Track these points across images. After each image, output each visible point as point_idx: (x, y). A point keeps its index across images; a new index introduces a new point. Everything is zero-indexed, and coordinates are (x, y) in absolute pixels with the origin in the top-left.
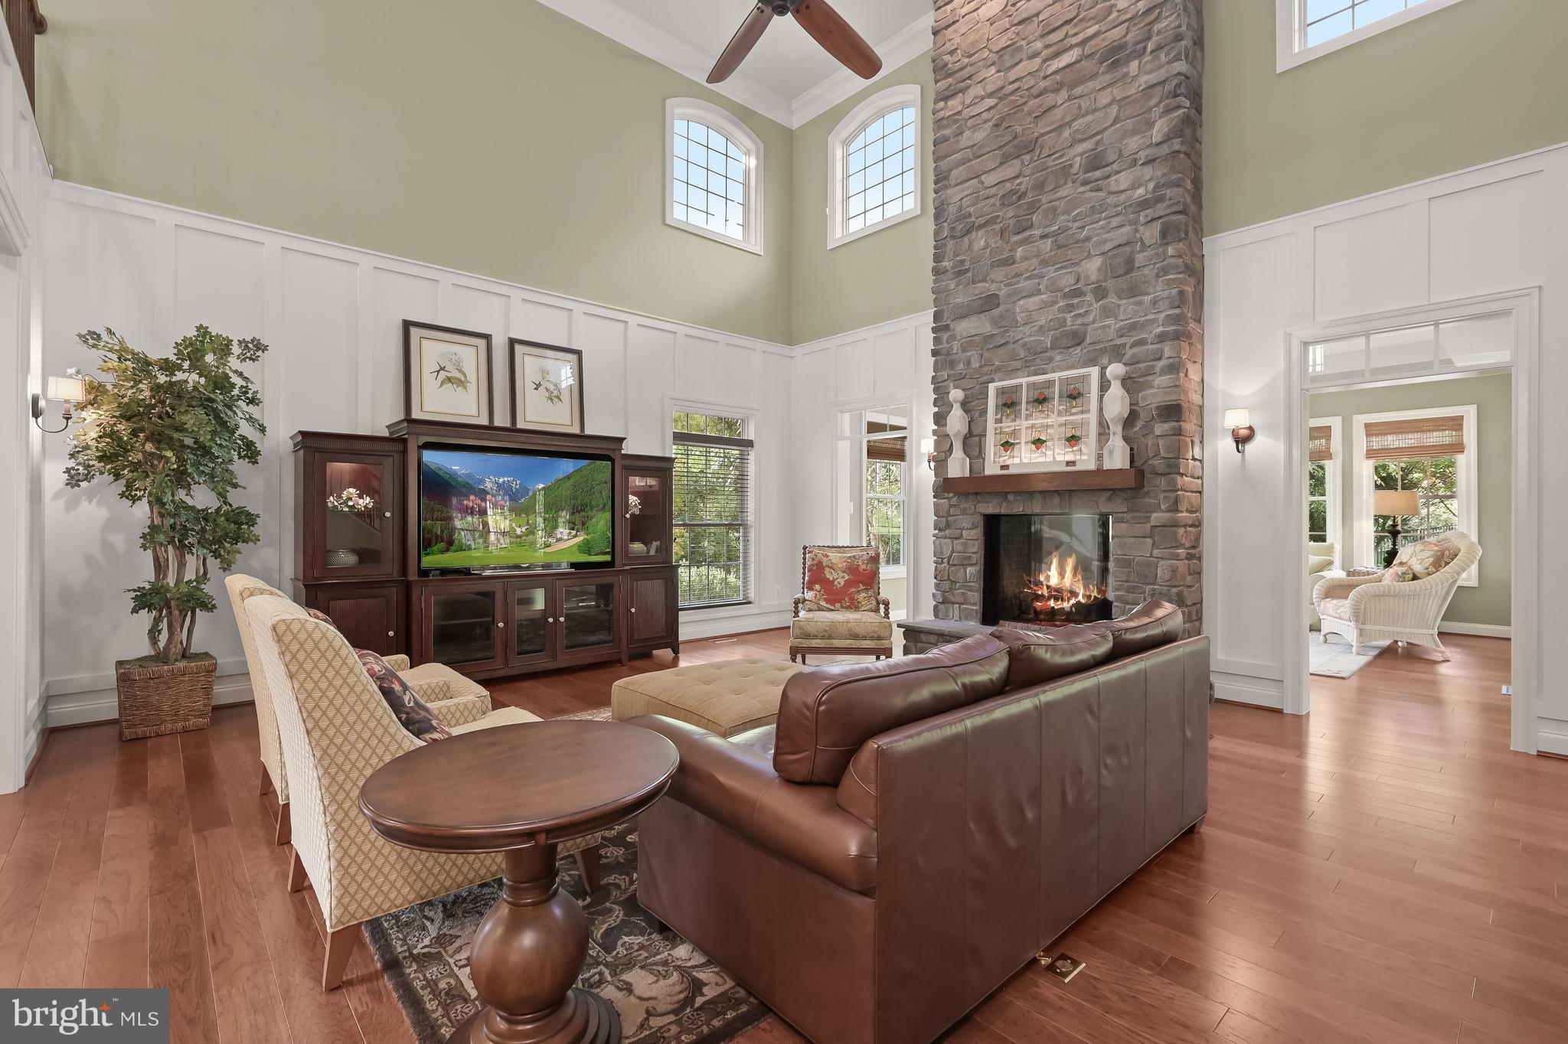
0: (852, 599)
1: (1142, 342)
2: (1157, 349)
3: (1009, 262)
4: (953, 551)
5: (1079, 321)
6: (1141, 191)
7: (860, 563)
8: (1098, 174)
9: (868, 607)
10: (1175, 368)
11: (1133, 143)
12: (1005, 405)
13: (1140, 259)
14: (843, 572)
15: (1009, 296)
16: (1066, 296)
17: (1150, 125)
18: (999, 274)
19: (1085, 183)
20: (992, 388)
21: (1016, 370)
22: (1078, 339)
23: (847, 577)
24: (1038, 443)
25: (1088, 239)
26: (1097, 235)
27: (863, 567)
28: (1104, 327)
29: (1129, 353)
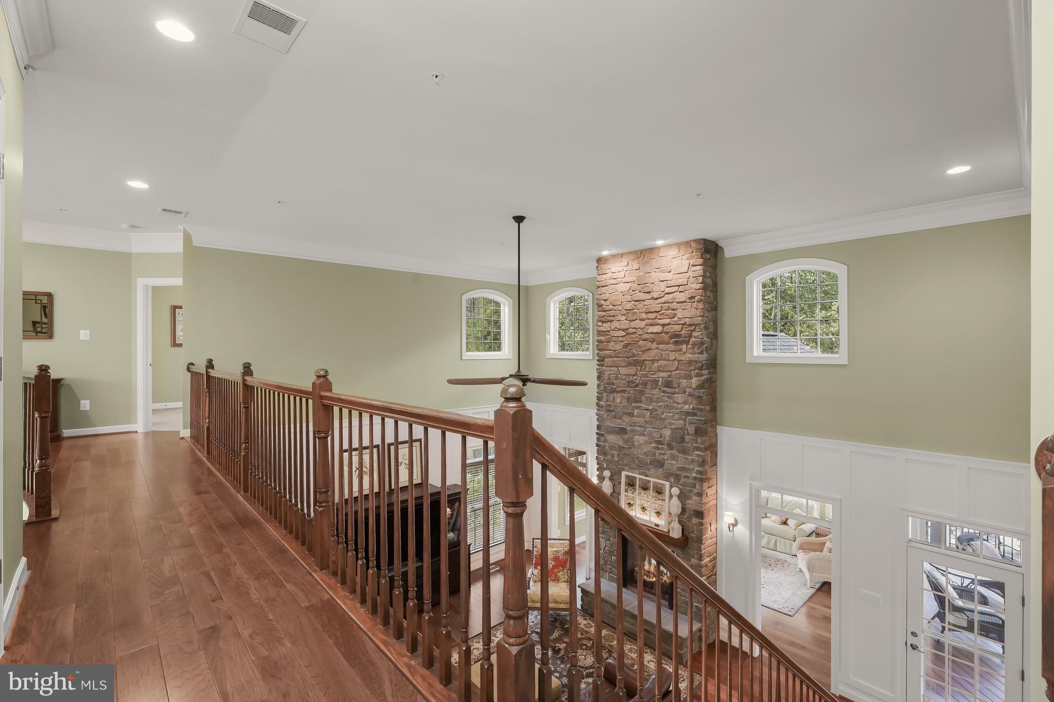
0: (556, 576)
1: (687, 477)
2: (694, 483)
3: (631, 415)
4: (606, 546)
5: (661, 457)
6: (687, 407)
7: (560, 555)
8: (669, 390)
9: (563, 580)
10: (700, 495)
11: (684, 382)
12: (629, 484)
13: (687, 437)
14: (552, 560)
15: (631, 431)
16: (656, 442)
17: (691, 378)
18: (627, 419)
19: (664, 392)
20: (624, 473)
21: (634, 469)
22: (660, 464)
23: (553, 563)
24: (644, 509)
25: (665, 419)
26: (669, 419)
27: (561, 557)
28: (672, 464)
29: (683, 480)
